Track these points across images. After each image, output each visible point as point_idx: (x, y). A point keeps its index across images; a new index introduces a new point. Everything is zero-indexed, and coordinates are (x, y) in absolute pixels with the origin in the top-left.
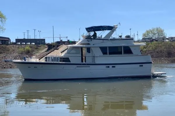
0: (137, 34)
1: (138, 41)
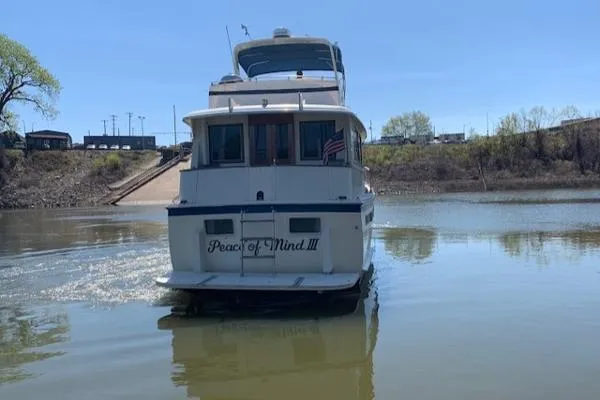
1: (372, 143)
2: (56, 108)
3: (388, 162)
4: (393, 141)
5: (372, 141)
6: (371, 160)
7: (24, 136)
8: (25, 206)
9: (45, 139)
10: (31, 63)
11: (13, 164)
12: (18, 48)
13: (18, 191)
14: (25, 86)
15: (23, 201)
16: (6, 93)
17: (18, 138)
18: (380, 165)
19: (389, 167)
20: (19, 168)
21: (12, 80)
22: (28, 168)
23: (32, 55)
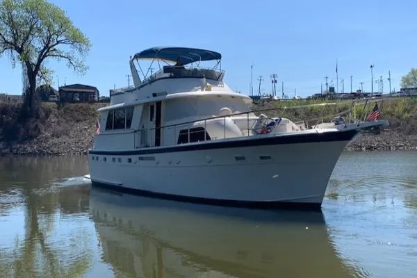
0: (389, 79)
1: (391, 95)
2: (86, 64)
3: (406, 115)
4: (412, 92)
5: (391, 94)
6: (388, 113)
7: (58, 90)
8: (57, 154)
9: (76, 92)
10: (65, 23)
11: (47, 116)
12: (55, 10)
13: (51, 141)
14: (59, 44)
15: (55, 150)
16: (44, 50)
17: (52, 91)
18: (399, 117)
19: (408, 121)
20: (53, 119)
21: (49, 38)
22: (61, 119)
23: (66, 16)
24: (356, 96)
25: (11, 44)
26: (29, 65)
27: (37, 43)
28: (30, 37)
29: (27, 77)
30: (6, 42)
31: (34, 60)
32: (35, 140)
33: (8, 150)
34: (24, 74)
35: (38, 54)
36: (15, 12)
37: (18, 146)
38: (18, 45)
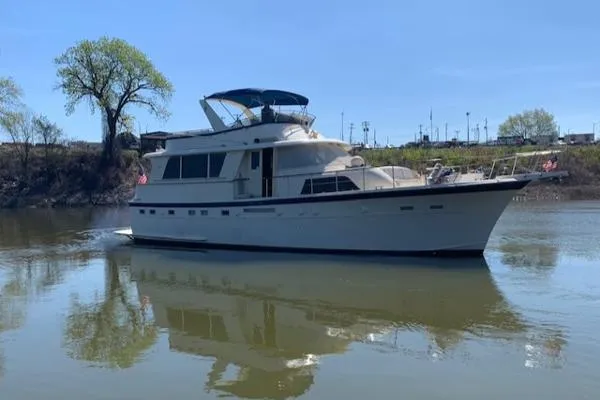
0: (486, 128)
1: (487, 144)
2: (168, 110)
4: (509, 141)
5: (487, 142)
7: (139, 137)
9: (158, 140)
10: (146, 68)
11: (128, 165)
12: (136, 53)
14: (141, 89)
16: (124, 95)
17: (133, 139)
20: (134, 168)
21: (130, 83)
23: (148, 59)
24: (452, 144)
25: (90, 89)
26: (109, 111)
27: (117, 88)
28: (110, 82)
29: (107, 124)
30: (85, 86)
31: (114, 105)
32: (116, 190)
33: (87, 200)
34: (103, 120)
35: (118, 100)
36: (93, 55)
37: (98, 196)
38: (97, 90)
